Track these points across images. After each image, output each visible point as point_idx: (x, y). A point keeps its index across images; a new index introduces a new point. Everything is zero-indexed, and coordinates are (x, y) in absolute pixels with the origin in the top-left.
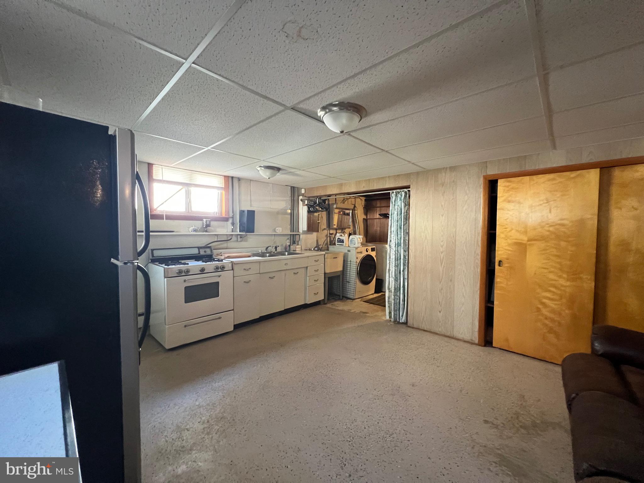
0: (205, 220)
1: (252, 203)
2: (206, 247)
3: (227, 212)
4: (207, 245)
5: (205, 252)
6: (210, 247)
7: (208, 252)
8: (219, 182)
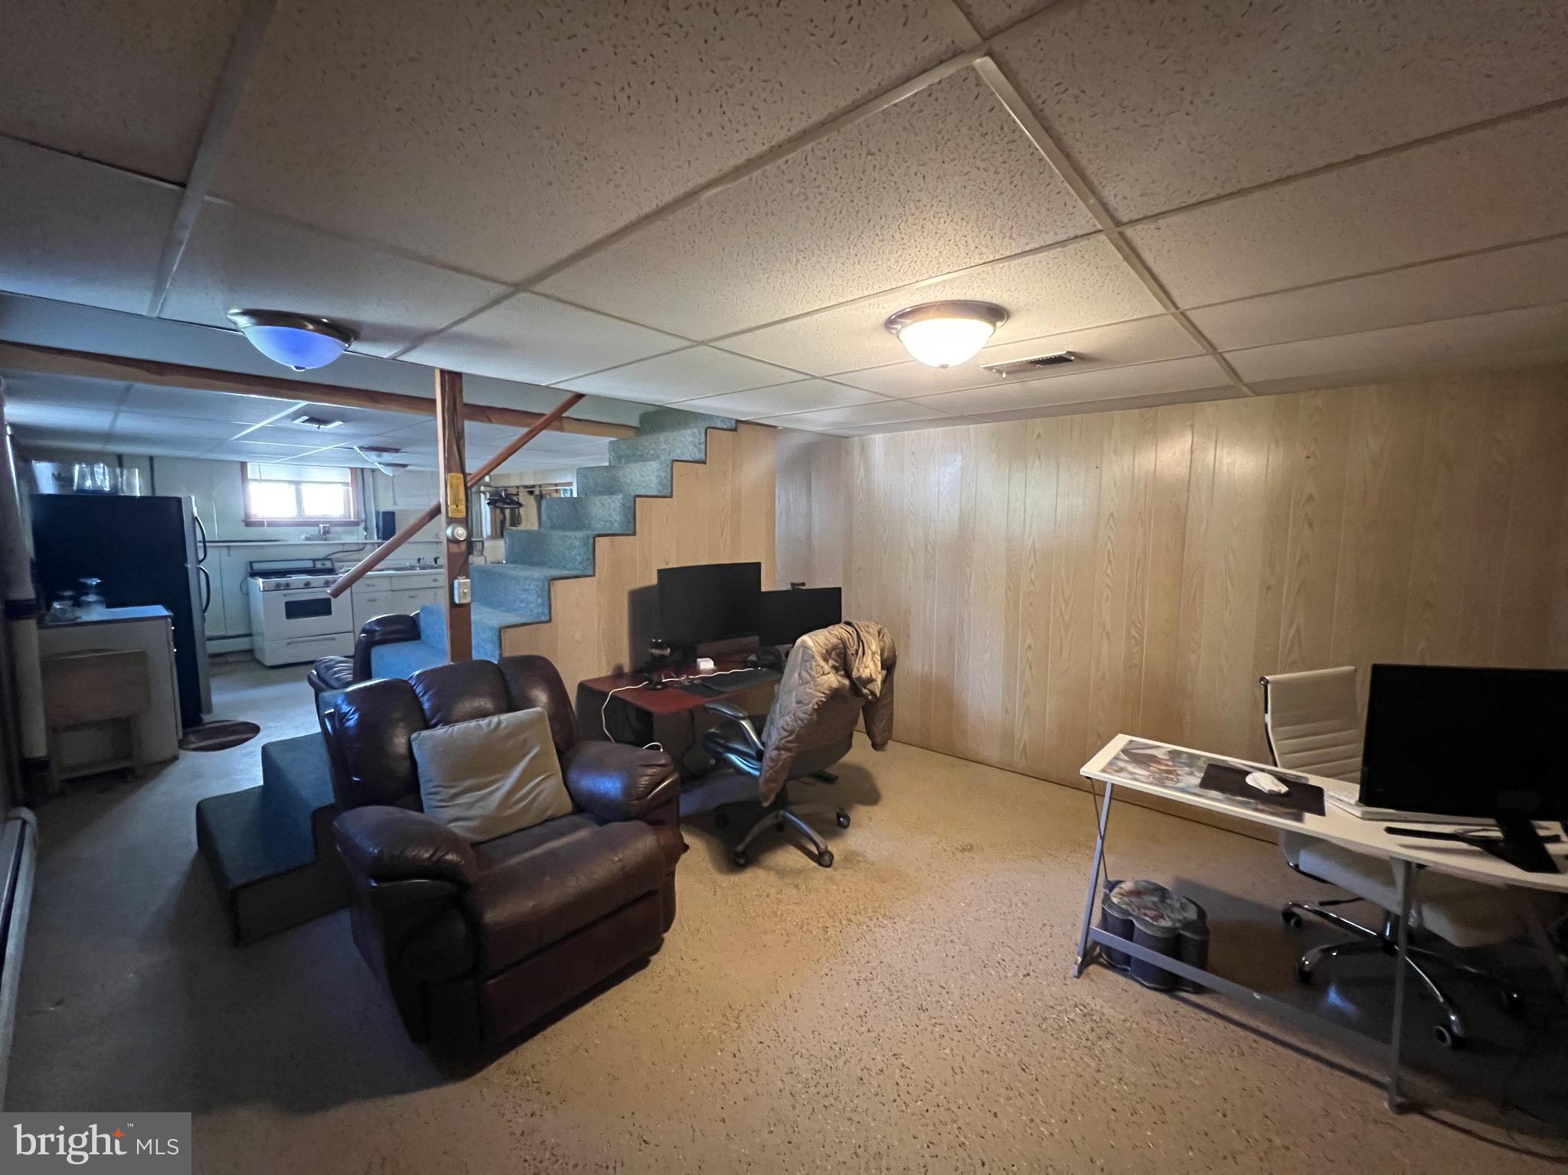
0: (322, 526)
1: (397, 499)
2: (326, 559)
3: (357, 513)
4: (329, 555)
5: (323, 565)
6: (330, 560)
7: (328, 565)
8: (342, 476)
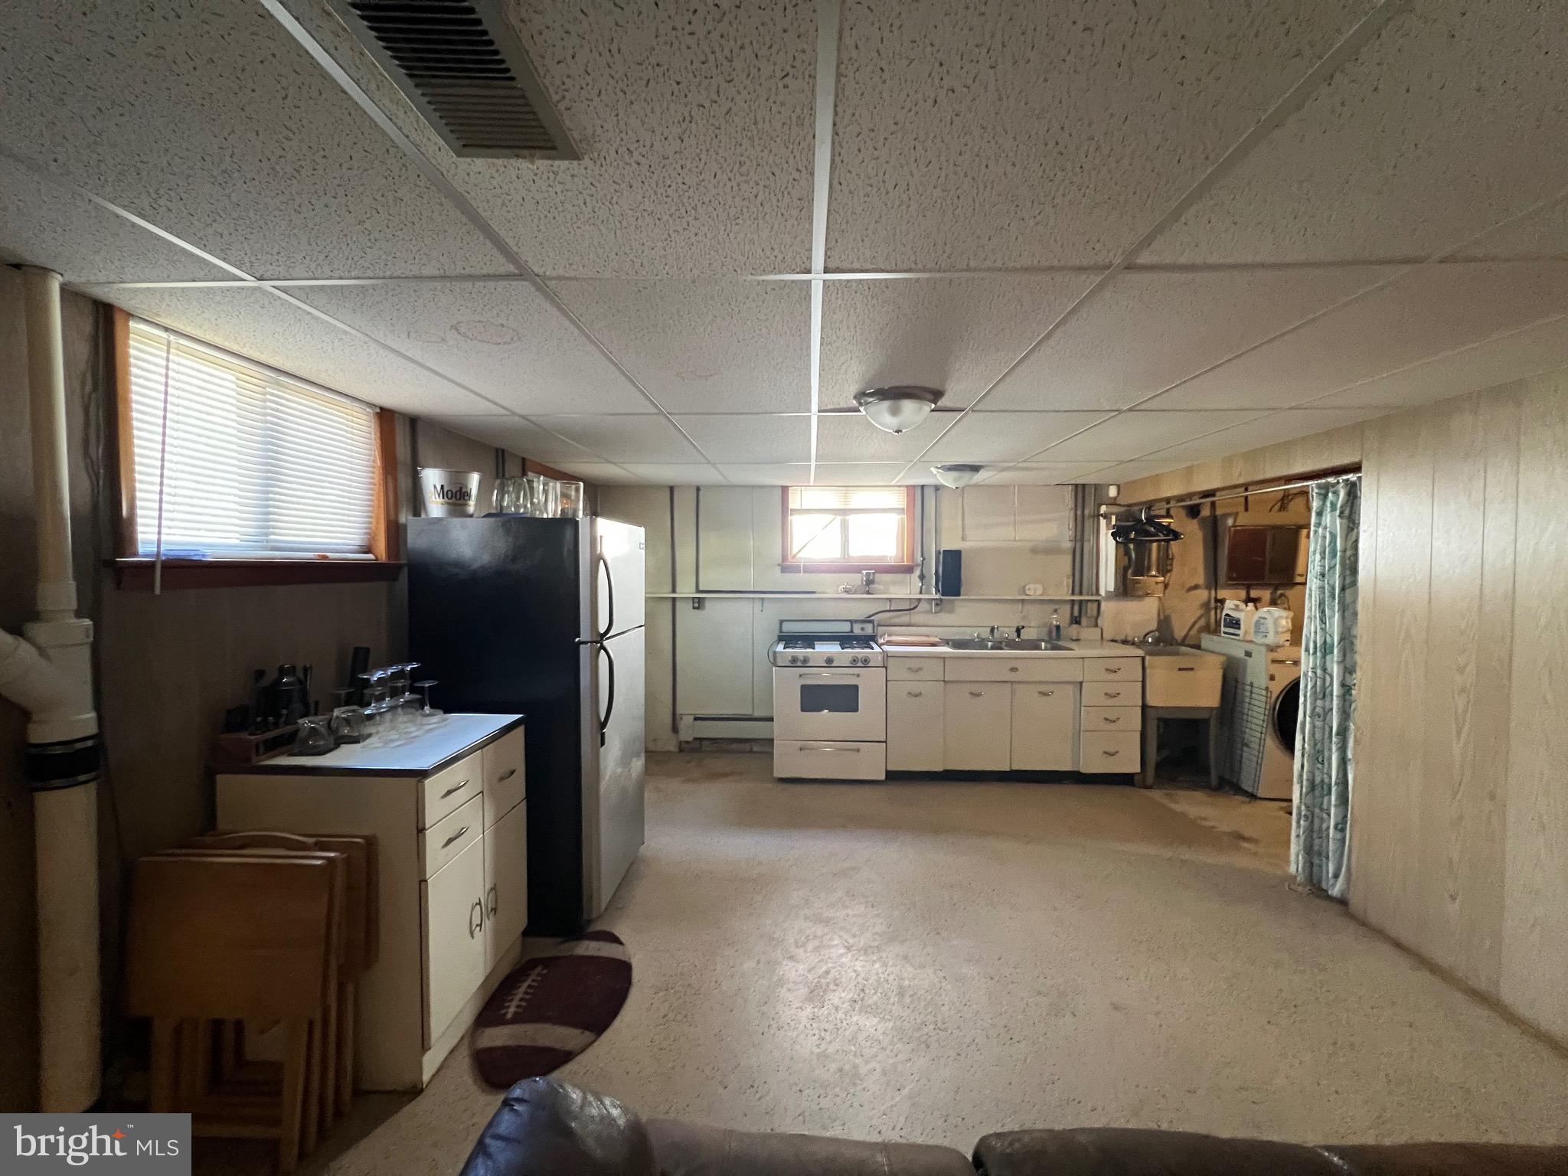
0: (865, 572)
1: (967, 532)
2: (868, 621)
3: (912, 556)
4: (870, 617)
5: (863, 629)
6: (872, 622)
7: (869, 630)
8: (896, 499)
